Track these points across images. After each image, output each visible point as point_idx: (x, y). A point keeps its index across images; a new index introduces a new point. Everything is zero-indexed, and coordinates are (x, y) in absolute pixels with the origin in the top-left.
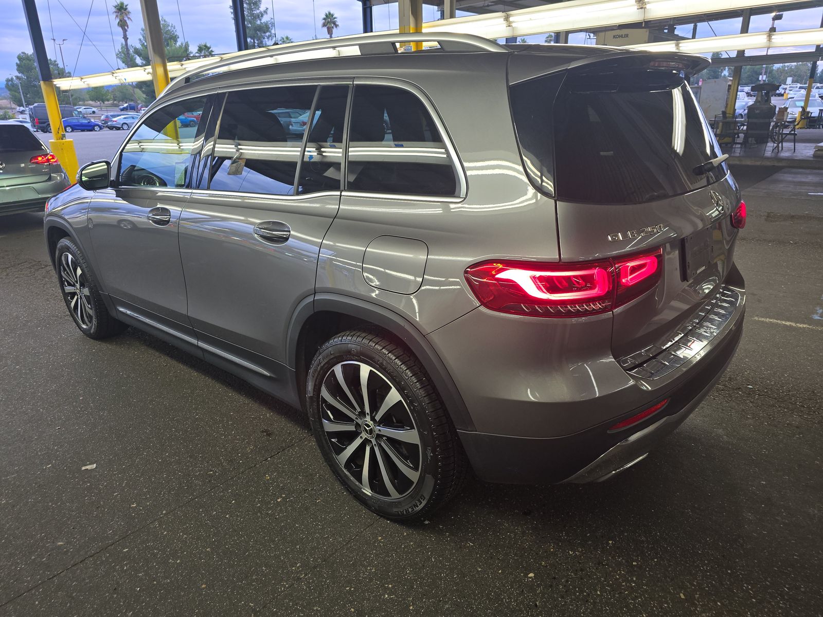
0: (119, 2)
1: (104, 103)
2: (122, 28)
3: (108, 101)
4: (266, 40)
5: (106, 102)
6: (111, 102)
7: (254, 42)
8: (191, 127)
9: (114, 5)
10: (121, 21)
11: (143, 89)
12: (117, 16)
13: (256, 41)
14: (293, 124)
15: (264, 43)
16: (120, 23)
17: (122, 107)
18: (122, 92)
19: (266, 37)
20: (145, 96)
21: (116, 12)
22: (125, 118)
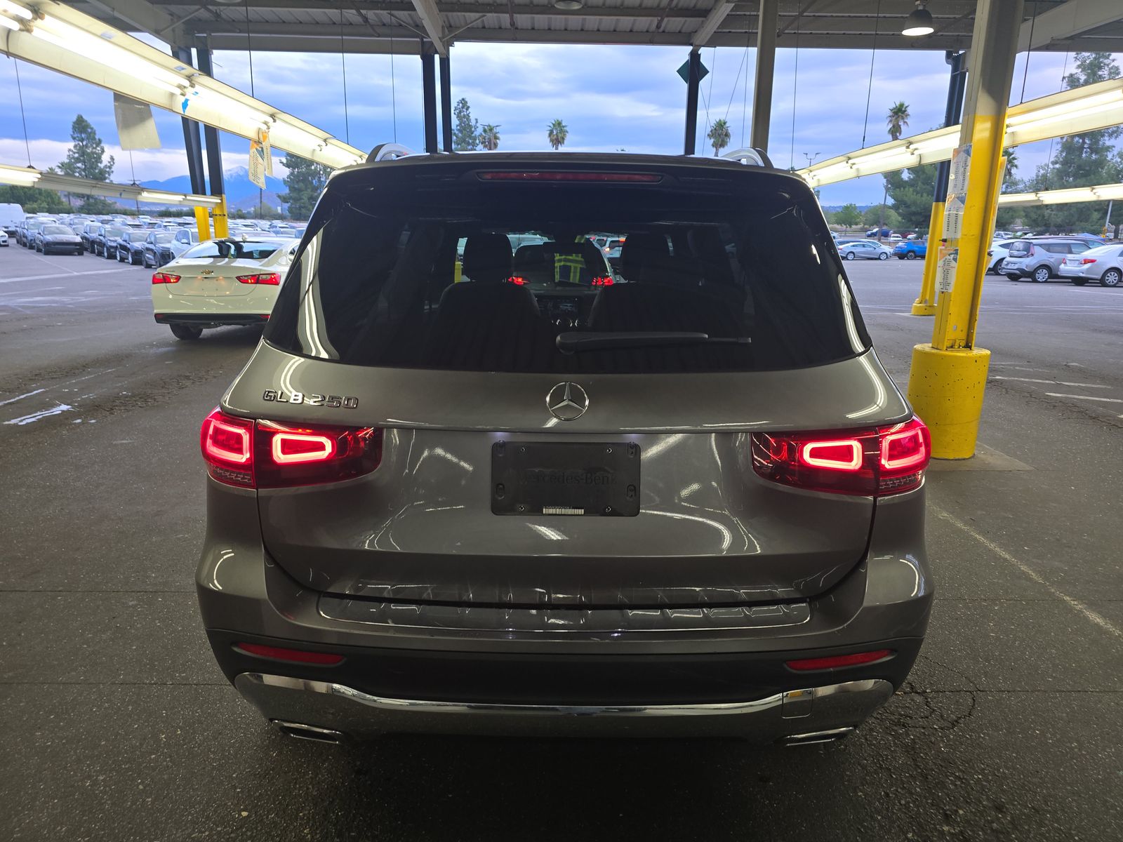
0: (898, 104)
1: (851, 227)
2: (893, 136)
3: (856, 224)
4: (1106, 138)
5: (854, 227)
6: (859, 226)
7: (1084, 142)
8: (908, 259)
9: (892, 108)
10: (894, 126)
11: (901, 211)
12: (891, 121)
13: (1087, 141)
14: (1068, 262)
15: (1101, 143)
16: (892, 129)
17: (869, 233)
18: (875, 214)
19: (1106, 135)
20: (900, 219)
21: (890, 116)
22: (853, 246)
